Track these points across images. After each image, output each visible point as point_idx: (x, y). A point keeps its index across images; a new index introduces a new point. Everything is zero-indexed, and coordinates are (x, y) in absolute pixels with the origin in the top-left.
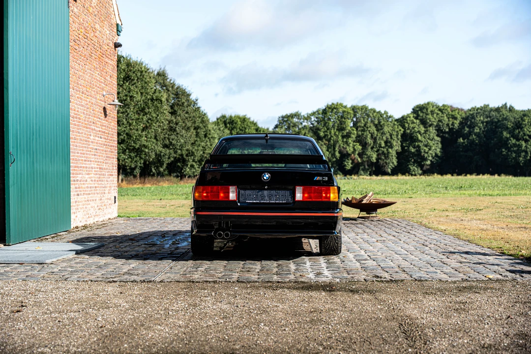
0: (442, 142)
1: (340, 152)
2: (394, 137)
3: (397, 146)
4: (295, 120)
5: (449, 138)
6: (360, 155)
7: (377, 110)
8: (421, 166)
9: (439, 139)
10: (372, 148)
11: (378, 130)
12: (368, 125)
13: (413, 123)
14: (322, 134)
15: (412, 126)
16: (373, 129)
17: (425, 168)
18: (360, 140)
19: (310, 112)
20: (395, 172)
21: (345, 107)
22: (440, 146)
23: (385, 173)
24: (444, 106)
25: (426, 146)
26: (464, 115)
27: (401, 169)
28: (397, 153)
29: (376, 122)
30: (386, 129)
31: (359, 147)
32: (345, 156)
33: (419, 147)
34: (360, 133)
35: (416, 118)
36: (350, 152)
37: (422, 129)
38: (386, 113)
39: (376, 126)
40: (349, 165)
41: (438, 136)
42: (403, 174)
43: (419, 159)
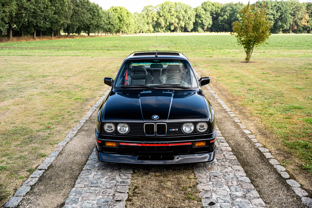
0: (212, 18)
1: (169, 22)
2: (192, 16)
3: (193, 20)
4: (150, 8)
5: (215, 17)
6: (178, 24)
7: (186, 4)
8: (203, 29)
9: (211, 17)
10: (183, 21)
11: (185, 13)
12: (181, 11)
13: (200, 10)
14: (161, 15)
15: (200, 11)
16: (183, 13)
17: (205, 29)
18: (178, 17)
19: (157, 5)
20: (192, 31)
21: (172, 3)
22: (211, 20)
23: (188, 31)
24: (214, 2)
25: (206, 20)
26: (222, 7)
27: (195, 30)
28: (193, 23)
29: (185, 10)
30: (189, 13)
31: (177, 20)
32: (171, 24)
33: (202, 20)
34: (178, 14)
35: (202, 8)
36: (173, 22)
37: (204, 13)
38: (189, 5)
39: (185, 11)
40: (172, 28)
41: (211, 15)
42: (195, 32)
43: (202, 26)
